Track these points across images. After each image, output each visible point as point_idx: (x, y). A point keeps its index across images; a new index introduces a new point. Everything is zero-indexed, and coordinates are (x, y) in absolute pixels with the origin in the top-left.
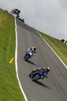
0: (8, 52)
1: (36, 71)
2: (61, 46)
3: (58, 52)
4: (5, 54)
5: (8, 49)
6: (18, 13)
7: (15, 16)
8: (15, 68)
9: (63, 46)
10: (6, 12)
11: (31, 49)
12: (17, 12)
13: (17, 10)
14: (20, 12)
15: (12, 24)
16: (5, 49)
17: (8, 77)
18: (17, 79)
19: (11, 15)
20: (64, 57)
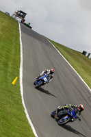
0: (10, 70)
1: (62, 109)
2: (82, 60)
3: (78, 68)
4: (6, 71)
5: (10, 66)
6: (23, 17)
7: (19, 20)
8: (20, 91)
9: (85, 60)
10: (7, 14)
11: (46, 72)
12: (22, 15)
13: (21, 12)
14: (26, 14)
15: (15, 31)
16: (6, 65)
17: (10, 103)
18: (22, 105)
19: (14, 19)
20: (86, 75)
